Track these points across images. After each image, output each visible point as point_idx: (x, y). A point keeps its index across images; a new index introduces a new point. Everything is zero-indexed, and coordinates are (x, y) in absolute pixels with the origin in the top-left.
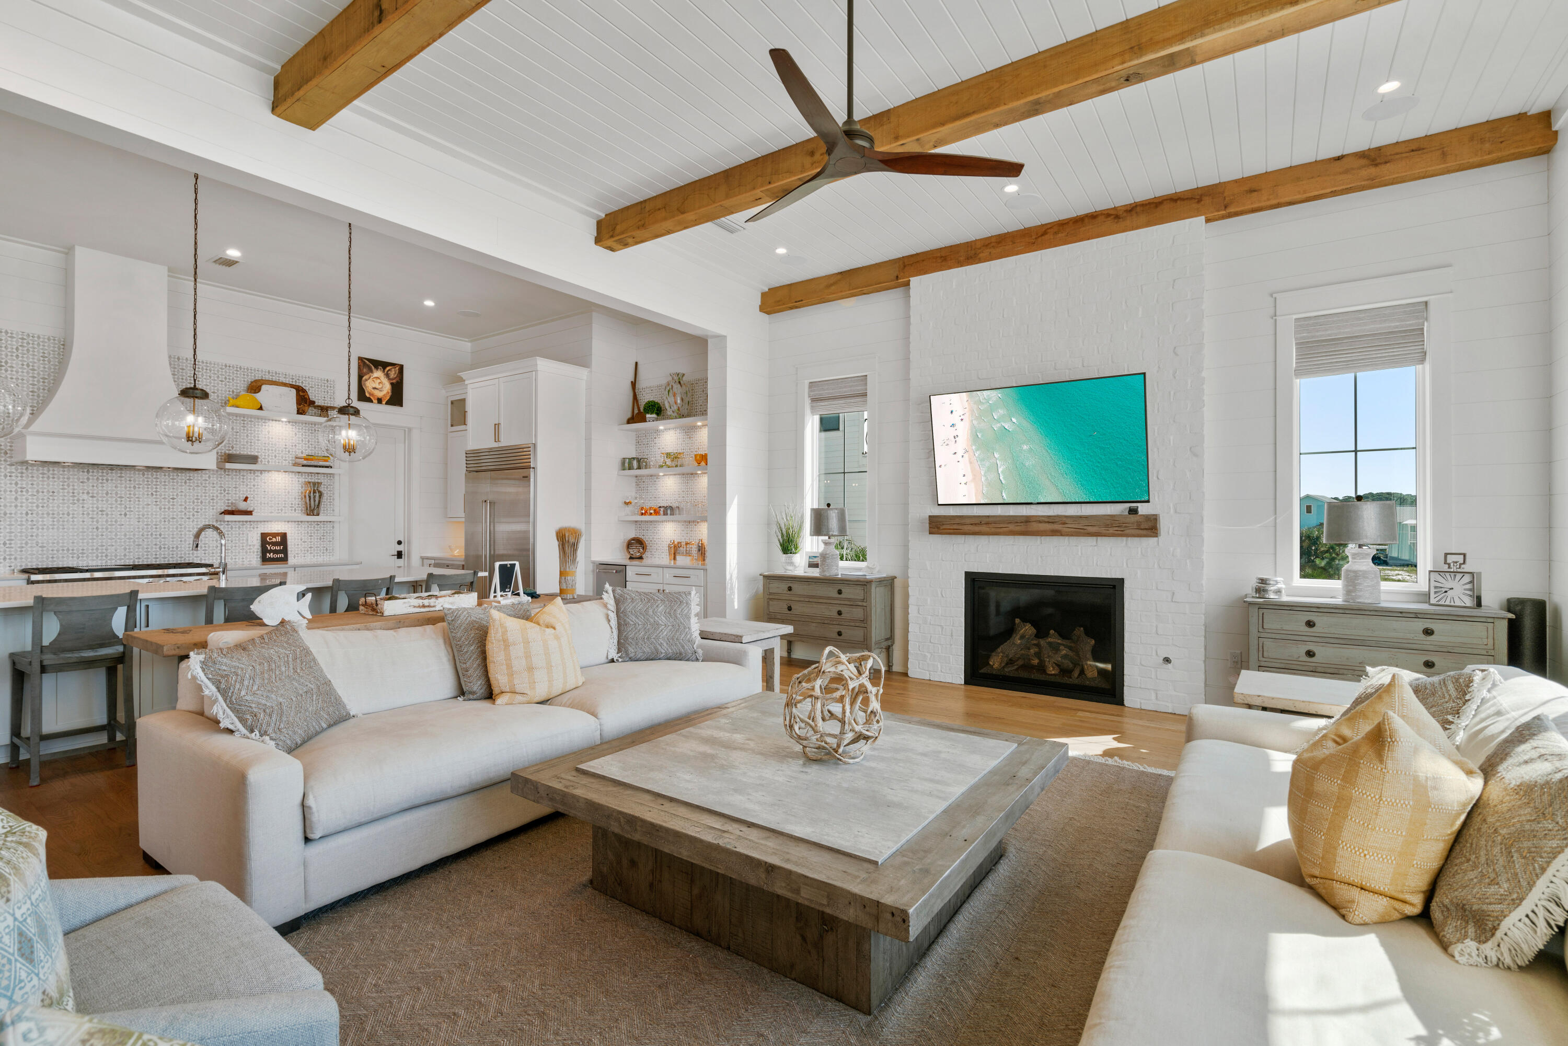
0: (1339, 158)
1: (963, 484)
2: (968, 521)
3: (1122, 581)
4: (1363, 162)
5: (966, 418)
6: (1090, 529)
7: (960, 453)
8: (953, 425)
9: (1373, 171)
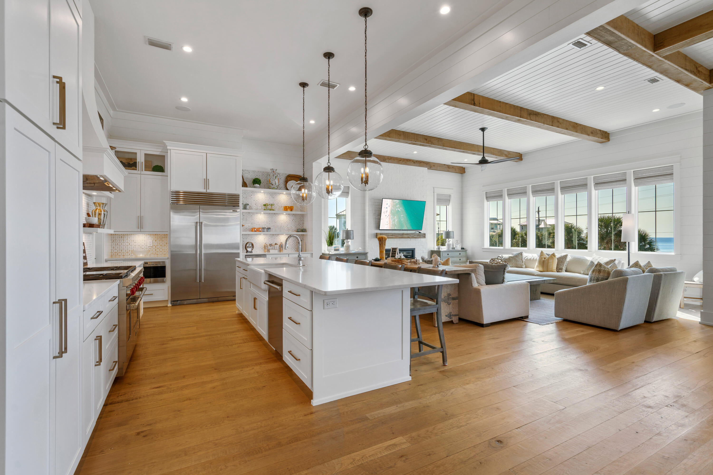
0: (445, 165)
1: (386, 225)
2: (390, 235)
3: (415, 249)
4: (447, 167)
5: (390, 206)
6: (415, 237)
7: (387, 216)
8: (387, 208)
9: (448, 169)
